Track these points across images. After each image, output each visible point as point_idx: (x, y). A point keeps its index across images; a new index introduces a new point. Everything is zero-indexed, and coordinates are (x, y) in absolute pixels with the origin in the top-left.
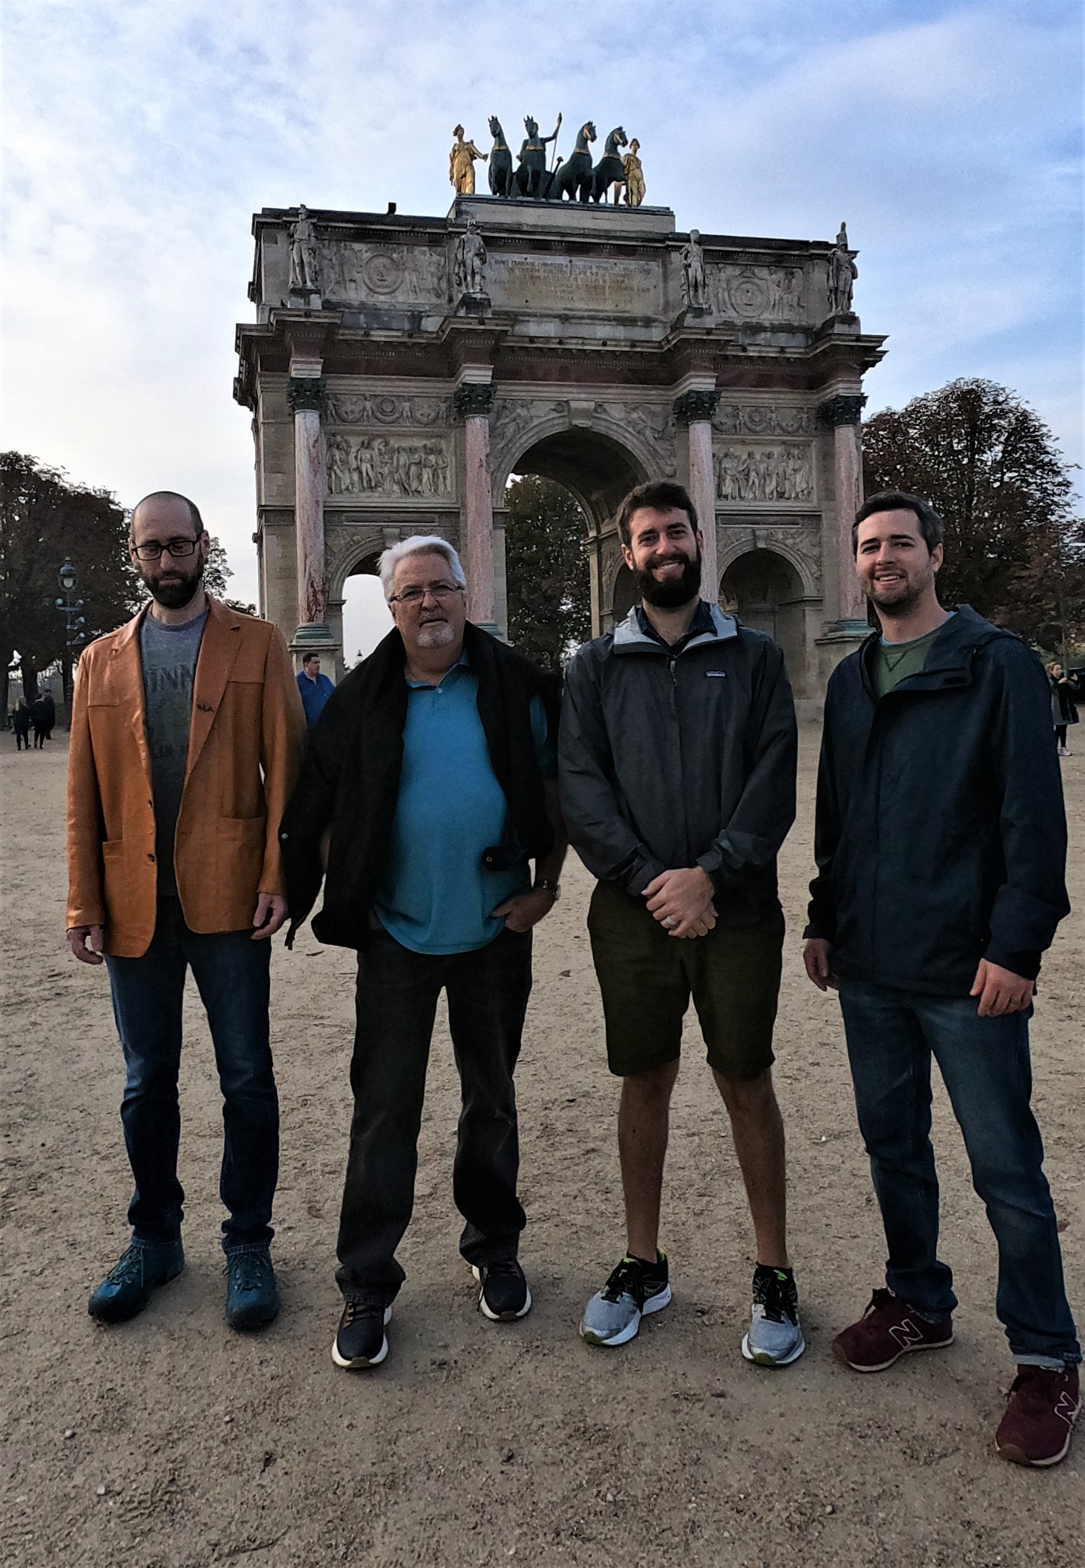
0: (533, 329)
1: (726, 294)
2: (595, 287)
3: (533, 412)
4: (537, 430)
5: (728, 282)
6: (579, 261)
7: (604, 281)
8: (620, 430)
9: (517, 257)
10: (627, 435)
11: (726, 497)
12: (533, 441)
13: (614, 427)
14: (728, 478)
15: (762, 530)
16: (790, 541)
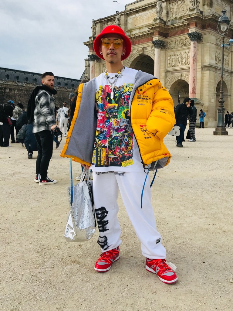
0: (134, 32)
1: (177, 9)
2: (148, 18)
3: (133, 52)
4: (133, 57)
5: (178, 6)
6: (146, 12)
7: (150, 16)
8: (149, 53)
9: (134, 16)
10: (151, 54)
11: (173, 66)
12: (133, 59)
13: (148, 53)
14: (173, 61)
15: (179, 74)
16: (187, 77)
